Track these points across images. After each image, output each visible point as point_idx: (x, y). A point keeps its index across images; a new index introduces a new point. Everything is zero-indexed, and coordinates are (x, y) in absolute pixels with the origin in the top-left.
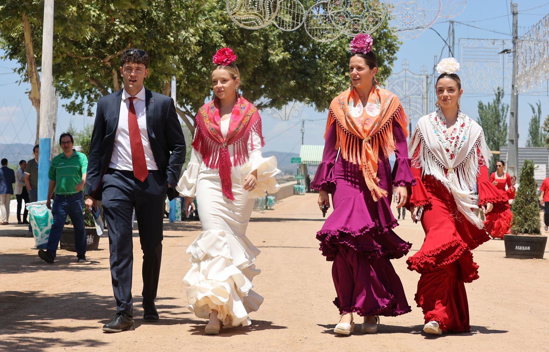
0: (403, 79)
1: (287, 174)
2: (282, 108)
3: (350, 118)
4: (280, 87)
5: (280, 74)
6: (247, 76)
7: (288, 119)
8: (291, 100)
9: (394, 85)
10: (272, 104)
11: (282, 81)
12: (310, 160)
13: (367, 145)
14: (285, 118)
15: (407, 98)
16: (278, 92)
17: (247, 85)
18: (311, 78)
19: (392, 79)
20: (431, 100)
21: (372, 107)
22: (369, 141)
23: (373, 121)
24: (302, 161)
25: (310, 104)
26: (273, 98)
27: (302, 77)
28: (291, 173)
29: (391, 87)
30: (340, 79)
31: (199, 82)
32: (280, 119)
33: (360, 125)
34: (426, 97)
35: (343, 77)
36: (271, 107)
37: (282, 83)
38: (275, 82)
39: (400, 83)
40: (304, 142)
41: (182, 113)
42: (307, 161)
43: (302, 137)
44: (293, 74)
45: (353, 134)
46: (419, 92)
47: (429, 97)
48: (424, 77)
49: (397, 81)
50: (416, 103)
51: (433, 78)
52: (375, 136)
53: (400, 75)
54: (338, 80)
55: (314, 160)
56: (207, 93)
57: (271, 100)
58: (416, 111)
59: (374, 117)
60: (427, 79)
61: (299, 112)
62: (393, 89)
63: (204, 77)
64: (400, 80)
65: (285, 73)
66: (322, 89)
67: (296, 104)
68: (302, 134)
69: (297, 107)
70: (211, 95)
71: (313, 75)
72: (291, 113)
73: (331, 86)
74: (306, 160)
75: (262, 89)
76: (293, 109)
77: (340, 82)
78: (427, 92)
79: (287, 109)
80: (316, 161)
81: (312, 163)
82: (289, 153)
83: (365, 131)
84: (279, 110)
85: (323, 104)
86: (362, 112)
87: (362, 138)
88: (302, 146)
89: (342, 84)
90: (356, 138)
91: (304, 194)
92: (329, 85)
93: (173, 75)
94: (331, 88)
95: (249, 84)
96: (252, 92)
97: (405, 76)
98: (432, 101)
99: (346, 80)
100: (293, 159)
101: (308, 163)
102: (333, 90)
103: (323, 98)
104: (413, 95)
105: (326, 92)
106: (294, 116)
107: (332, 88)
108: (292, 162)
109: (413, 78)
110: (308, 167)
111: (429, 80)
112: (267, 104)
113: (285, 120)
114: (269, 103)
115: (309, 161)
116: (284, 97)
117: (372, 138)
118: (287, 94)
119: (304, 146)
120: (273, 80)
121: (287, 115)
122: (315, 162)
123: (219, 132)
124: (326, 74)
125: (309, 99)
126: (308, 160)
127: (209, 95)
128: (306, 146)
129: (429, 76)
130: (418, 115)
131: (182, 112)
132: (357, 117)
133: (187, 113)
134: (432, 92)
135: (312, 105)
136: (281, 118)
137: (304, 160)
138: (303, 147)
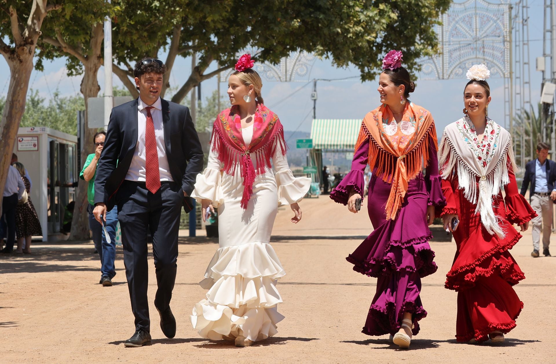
0: (473, 12)
1: (292, 164)
2: (279, 62)
3: (384, 136)
4: (276, 29)
5: (275, 9)
6: (224, 14)
7: (290, 79)
8: (294, 49)
9: (457, 22)
10: (264, 57)
11: (279, 19)
12: (326, 143)
13: (401, 164)
14: (286, 78)
15: (478, 42)
16: (273, 37)
17: (224, 27)
18: (324, 13)
19: (453, 11)
20: (517, 44)
21: (407, 125)
22: (404, 158)
23: (408, 140)
24: (314, 144)
25: (325, 56)
26: (265, 46)
27: (311, 13)
28: (298, 164)
29: (452, 24)
30: (371, 14)
31: (149, 24)
32: (278, 79)
33: (395, 143)
34: (508, 39)
35: (376, 11)
36: (263, 62)
37: (280, 23)
38: (269, 21)
39: (467, 19)
40: (316, 115)
41: (122, 74)
42: (321, 145)
43: (313, 106)
44: (295, 9)
45: (387, 152)
46: (498, 31)
47: (513, 39)
48: (506, 8)
49: (461, 16)
50: (493, 49)
51: (521, 8)
52: (410, 154)
53: (467, 5)
54: (369, 16)
55: (332, 143)
56: (161, 41)
57: (263, 49)
58: (493, 62)
59: (409, 136)
60: (510, 11)
61: (307, 67)
62: (456, 28)
63: (156, 16)
64: (467, 13)
65: (283, 7)
66: (343, 30)
67: (302, 54)
68: (313, 102)
69: (303, 60)
70: (167, 43)
71: (328, 9)
72: (295, 69)
73: (357, 26)
74: (320, 143)
75: (247, 32)
76: (297, 63)
77: (371, 18)
78: (510, 32)
79: (288, 64)
80: (336, 143)
81: (329, 148)
82: (294, 132)
83: (400, 149)
84: (274, 65)
85: (345, 54)
86: (396, 129)
87: (397, 156)
88: (314, 120)
89: (374, 23)
90: (391, 156)
91: (318, 197)
92: (354, 25)
93: (106, 14)
94: (356, 28)
95: (227, 26)
96: (232, 37)
97: (475, 7)
98: (519, 46)
99: (380, 15)
100: (300, 141)
101: (323, 147)
102: (360, 32)
103: (344, 45)
104: (487, 36)
105: (349, 36)
106: (299, 75)
107: (359, 29)
108: (298, 147)
109: (487, 10)
110: (323, 154)
111: (514, 12)
112: (257, 56)
113: (286, 81)
114: (259, 54)
115: (324, 145)
116: (283, 44)
117: (407, 156)
118: (287, 41)
119: (316, 120)
120: (265, 19)
121: (289, 73)
122: (334, 145)
123: (241, 140)
124: (349, 7)
125: (322, 48)
126: (323, 143)
127: (165, 43)
128: (319, 120)
129: (513, 6)
130: (496, 68)
131: (123, 71)
132: (391, 135)
133: (130, 72)
134: (518, 31)
135: (327, 57)
136: (280, 78)
137: (317, 143)
138: (315, 122)
